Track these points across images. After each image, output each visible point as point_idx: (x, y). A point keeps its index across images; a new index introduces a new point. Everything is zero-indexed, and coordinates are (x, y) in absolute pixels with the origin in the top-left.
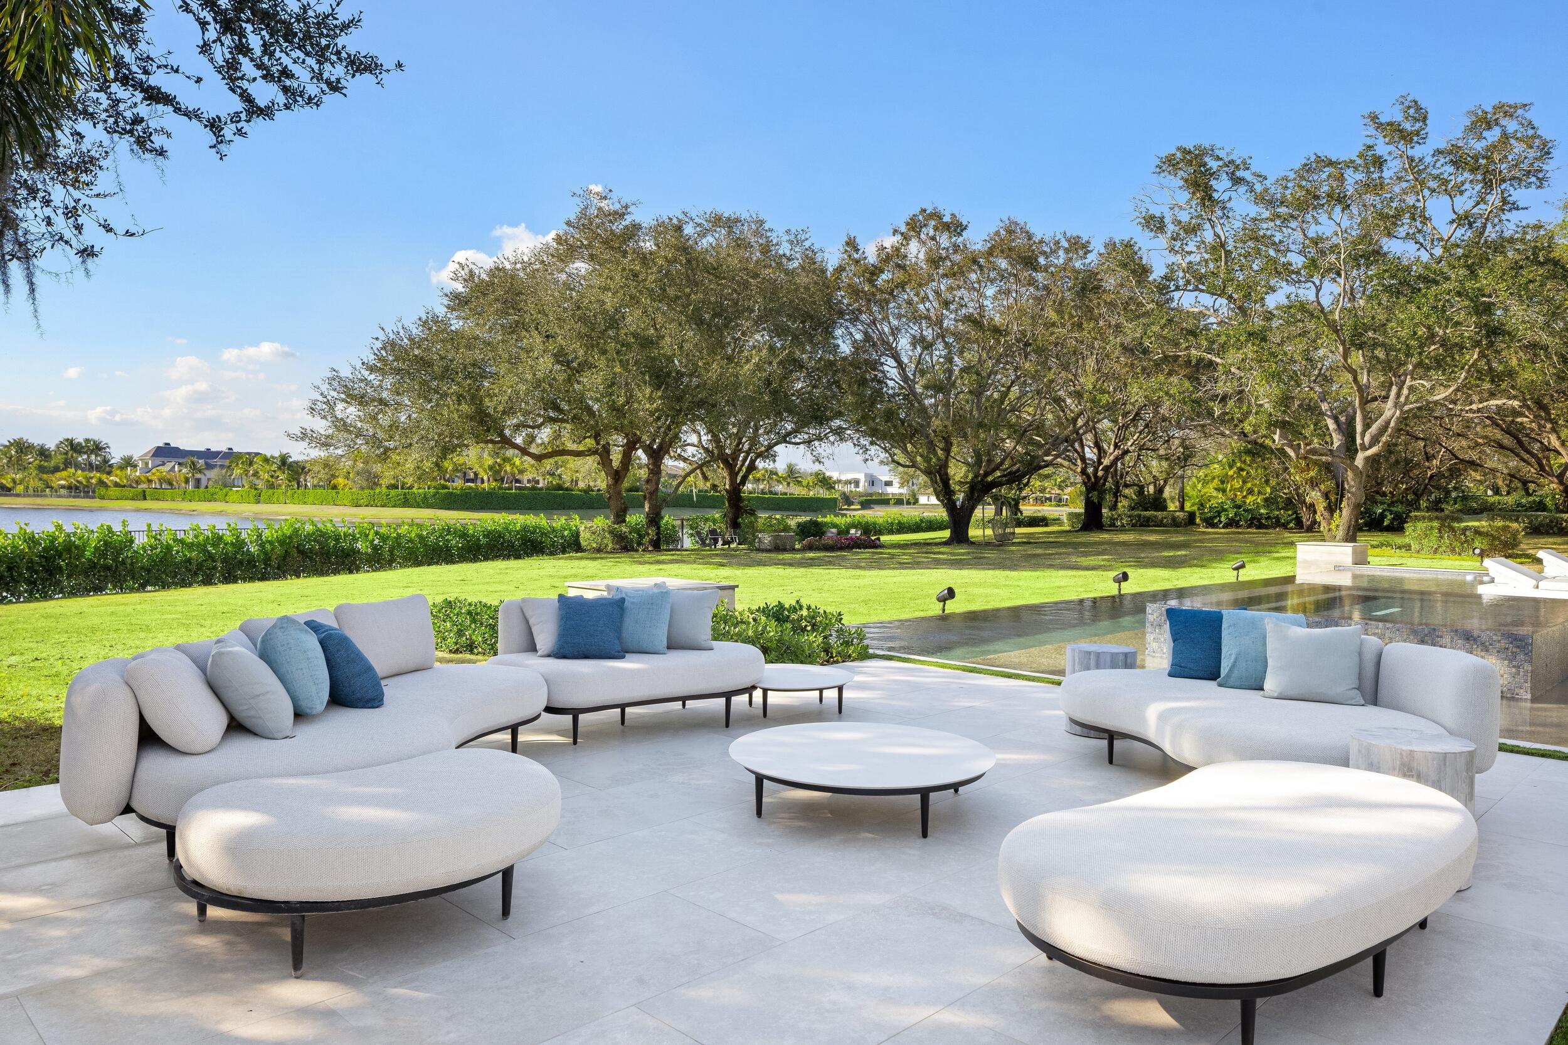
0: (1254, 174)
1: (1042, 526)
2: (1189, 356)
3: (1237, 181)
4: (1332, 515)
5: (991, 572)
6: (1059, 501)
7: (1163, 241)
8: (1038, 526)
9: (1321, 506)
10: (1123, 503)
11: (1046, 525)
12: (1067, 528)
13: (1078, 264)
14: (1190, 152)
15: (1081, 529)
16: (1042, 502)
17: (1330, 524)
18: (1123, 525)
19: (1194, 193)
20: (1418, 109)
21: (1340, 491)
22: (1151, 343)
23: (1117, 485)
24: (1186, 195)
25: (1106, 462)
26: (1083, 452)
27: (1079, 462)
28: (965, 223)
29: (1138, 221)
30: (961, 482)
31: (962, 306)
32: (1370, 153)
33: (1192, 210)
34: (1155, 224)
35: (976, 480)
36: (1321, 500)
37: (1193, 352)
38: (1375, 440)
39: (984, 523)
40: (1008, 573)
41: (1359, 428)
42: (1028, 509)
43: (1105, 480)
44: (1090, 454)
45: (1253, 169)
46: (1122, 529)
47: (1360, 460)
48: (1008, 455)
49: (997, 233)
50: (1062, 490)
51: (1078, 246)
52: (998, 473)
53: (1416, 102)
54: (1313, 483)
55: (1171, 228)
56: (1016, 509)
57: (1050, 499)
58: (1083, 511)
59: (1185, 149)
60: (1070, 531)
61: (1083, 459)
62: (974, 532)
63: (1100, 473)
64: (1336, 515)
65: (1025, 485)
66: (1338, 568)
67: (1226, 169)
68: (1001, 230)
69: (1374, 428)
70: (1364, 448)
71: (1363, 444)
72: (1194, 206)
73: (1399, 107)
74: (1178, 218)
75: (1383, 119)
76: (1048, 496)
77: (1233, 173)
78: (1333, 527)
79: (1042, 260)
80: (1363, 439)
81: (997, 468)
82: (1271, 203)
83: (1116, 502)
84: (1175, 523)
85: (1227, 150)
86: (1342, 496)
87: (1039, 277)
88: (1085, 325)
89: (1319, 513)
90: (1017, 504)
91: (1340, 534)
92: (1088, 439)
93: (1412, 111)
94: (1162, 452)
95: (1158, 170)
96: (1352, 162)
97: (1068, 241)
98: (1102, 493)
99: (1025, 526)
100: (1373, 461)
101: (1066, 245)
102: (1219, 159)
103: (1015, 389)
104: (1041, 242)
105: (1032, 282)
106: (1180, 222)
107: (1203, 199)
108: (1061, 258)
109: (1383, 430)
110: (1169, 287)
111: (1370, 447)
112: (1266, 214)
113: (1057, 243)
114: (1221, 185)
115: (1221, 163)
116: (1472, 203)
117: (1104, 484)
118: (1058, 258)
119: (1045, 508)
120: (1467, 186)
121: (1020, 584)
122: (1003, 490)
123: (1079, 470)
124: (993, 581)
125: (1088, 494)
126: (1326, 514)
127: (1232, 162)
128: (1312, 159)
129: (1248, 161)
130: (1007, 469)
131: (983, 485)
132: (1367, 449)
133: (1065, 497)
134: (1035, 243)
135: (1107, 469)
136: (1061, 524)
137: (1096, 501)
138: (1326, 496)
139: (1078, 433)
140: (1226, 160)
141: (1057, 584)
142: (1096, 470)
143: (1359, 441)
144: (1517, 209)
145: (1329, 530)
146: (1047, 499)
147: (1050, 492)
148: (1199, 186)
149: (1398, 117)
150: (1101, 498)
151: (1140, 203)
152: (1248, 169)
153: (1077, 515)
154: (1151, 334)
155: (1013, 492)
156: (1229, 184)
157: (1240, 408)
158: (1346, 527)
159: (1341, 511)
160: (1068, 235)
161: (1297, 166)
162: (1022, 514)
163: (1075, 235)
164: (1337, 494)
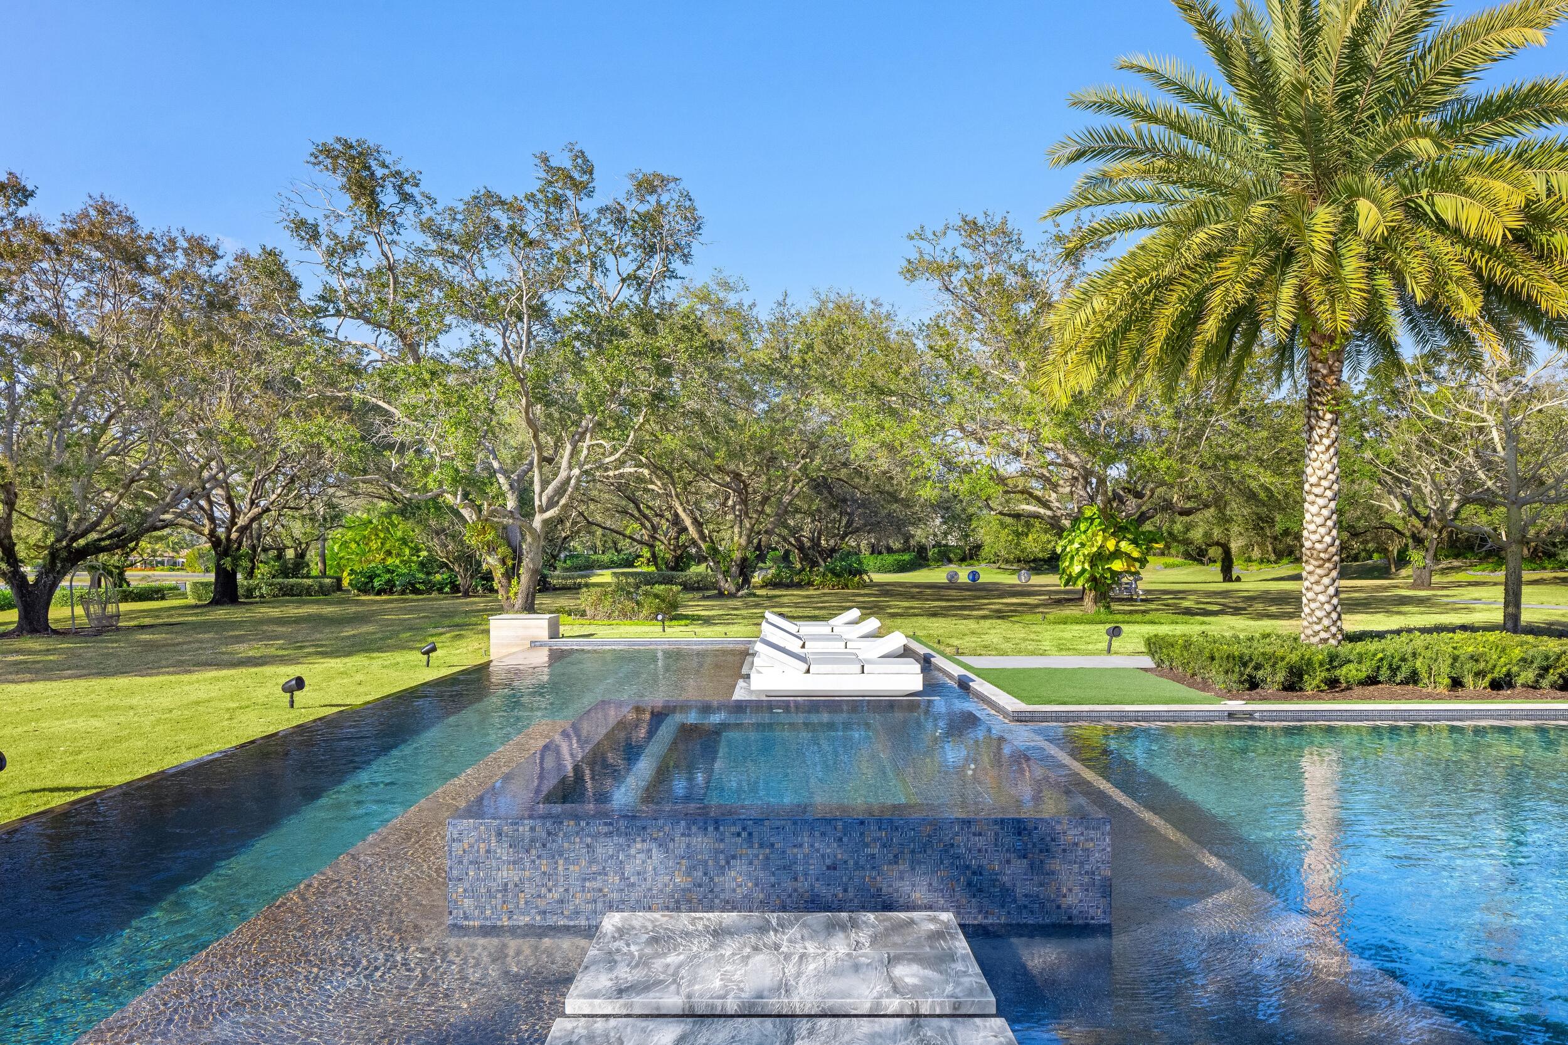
0: (423, 194)
1: (157, 599)
2: (348, 399)
3: (406, 198)
4: (510, 582)
5: (82, 684)
6: (174, 565)
7: (317, 254)
8: (152, 599)
9: (498, 574)
10: (262, 570)
11: (163, 598)
12: (191, 601)
13: (203, 271)
14: (351, 147)
15: (211, 603)
16: (153, 566)
17: (508, 592)
18: (262, 596)
19: (357, 199)
20: (586, 161)
21: (517, 555)
22: (303, 379)
23: (254, 548)
24: (347, 199)
25: (241, 521)
26: (211, 510)
27: (206, 522)
28: (30, 188)
29: (285, 223)
30: (39, 547)
31: (27, 298)
32: (550, 189)
33: (356, 218)
34: (308, 232)
35: (58, 545)
36: (499, 566)
37: (356, 394)
38: (551, 504)
39: (70, 600)
40: (112, 681)
41: (537, 488)
42: (136, 578)
43: (240, 544)
44: (222, 512)
45: (423, 187)
46: (263, 601)
47: (537, 522)
48: (107, 510)
49: (85, 215)
50: (177, 552)
51: (202, 249)
52: (94, 536)
53: (582, 153)
54: (491, 548)
55: (325, 241)
56: (121, 578)
57: (162, 563)
58: (213, 579)
59: (346, 141)
60: (196, 606)
61: (212, 519)
62: (57, 613)
63: (234, 536)
64: (514, 582)
65: (133, 550)
66: (535, 644)
67: (393, 179)
68: (90, 209)
69: (550, 489)
70: (543, 510)
71: (540, 506)
72: (358, 213)
73: (567, 154)
74: (334, 231)
75: (554, 163)
76: (159, 559)
77: (400, 187)
78: (511, 594)
79: (151, 260)
80: (541, 500)
81: (93, 527)
82: (438, 234)
83: (253, 568)
84: (323, 591)
85: (394, 157)
86: (520, 562)
87: (148, 281)
88: (216, 347)
89: (496, 581)
90: (121, 574)
91: (519, 602)
92: (218, 494)
93: (580, 161)
94: (305, 512)
95: (313, 159)
96: (533, 195)
97: (188, 240)
98: (236, 560)
99: (133, 600)
100: (550, 525)
101: (186, 245)
102: (384, 165)
103: (115, 430)
104: (150, 237)
105: (134, 289)
106: (336, 237)
107: (369, 206)
108: (179, 261)
109: (561, 491)
110: (326, 310)
111: (547, 509)
112: (433, 246)
113: (173, 241)
114: (388, 198)
115: (387, 172)
116: (634, 266)
117: (238, 549)
118: (175, 258)
119: (156, 573)
120: (629, 249)
121: (134, 701)
122: (103, 557)
123: (206, 531)
124: (87, 700)
125: (218, 561)
126: (504, 581)
127: (398, 173)
128: (482, 192)
129: (418, 177)
130: (107, 530)
131: (70, 552)
132: (545, 512)
133: (181, 560)
134: (139, 236)
135: (243, 530)
136: (184, 596)
137: (229, 569)
138: (503, 562)
139: (204, 488)
140: (393, 169)
141: (193, 697)
142: (229, 531)
143: (537, 503)
144: (676, 277)
145: (508, 598)
146: (158, 563)
147: (161, 555)
148: (365, 188)
149: (567, 164)
150: (235, 565)
151: (286, 203)
152: (417, 185)
153: (205, 585)
154: (305, 366)
155: (116, 557)
156: (396, 199)
157: (421, 461)
158: (524, 595)
159: (519, 577)
160: (189, 233)
161: (467, 198)
162: (129, 585)
163: (197, 235)
164: (514, 559)
